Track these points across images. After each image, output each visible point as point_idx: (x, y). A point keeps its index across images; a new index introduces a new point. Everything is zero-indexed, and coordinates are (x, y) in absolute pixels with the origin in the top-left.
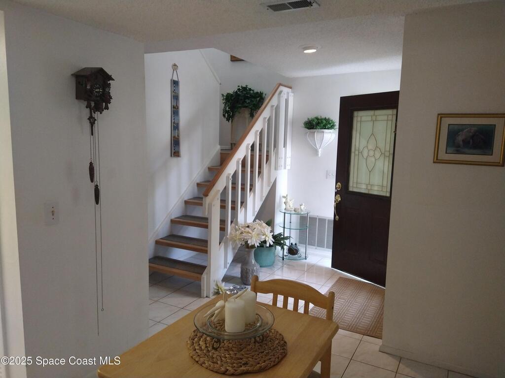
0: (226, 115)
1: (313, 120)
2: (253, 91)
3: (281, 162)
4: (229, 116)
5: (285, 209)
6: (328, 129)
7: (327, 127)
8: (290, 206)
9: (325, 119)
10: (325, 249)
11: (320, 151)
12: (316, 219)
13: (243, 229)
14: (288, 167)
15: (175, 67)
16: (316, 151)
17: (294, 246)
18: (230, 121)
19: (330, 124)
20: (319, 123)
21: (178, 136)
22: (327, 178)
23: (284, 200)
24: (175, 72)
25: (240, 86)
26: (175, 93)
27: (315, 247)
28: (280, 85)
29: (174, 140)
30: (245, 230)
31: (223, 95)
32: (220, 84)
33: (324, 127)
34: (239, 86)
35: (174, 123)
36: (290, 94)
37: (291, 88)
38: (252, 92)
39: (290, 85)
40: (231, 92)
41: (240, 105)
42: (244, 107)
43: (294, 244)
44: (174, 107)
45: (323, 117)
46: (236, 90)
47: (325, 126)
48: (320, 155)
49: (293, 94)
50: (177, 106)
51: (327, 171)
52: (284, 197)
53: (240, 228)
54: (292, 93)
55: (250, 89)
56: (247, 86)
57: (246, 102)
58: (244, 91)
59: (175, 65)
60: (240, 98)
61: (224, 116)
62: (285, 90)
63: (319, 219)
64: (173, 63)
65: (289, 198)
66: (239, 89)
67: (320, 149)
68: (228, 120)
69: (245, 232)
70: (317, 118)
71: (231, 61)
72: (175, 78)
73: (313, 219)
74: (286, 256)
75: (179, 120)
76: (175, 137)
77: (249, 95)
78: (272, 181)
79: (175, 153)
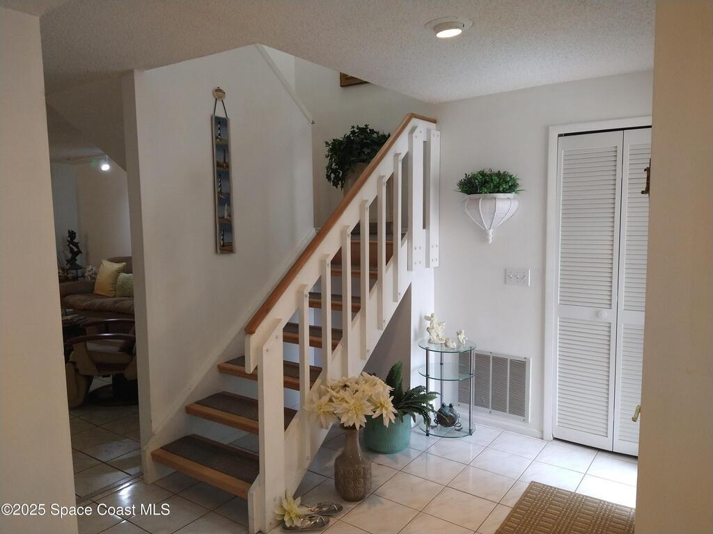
0: (333, 176)
1: (474, 177)
2: (377, 133)
3: (419, 255)
4: (337, 178)
5: (430, 341)
6: (504, 192)
7: (501, 189)
8: (438, 336)
9: (499, 174)
10: (507, 414)
11: (491, 232)
12: (488, 357)
13: (334, 393)
14: (435, 264)
15: (219, 93)
16: (483, 234)
17: (447, 411)
18: (339, 186)
19: (507, 182)
20: (486, 182)
21: (230, 216)
22: (505, 283)
23: (428, 324)
24: (219, 103)
25: (356, 126)
26: (221, 140)
27: (488, 410)
28: (413, 116)
29: (220, 224)
30: (338, 395)
31: (327, 143)
32: (313, 123)
33: (497, 189)
34: (353, 127)
35: (220, 193)
36: (433, 132)
37: (434, 121)
38: (375, 135)
39: (432, 116)
40: (340, 137)
41: (354, 158)
42: (361, 161)
43: (447, 404)
44: (219, 165)
45: (495, 170)
46: (349, 133)
47: (498, 187)
48: (491, 241)
49: (439, 133)
50: (225, 162)
51: (506, 270)
52: (427, 318)
53: (330, 390)
54: (437, 130)
55: (372, 132)
56: (366, 126)
57: (364, 152)
58: (362, 134)
59: (218, 90)
60: (355, 146)
61: (328, 177)
62: (422, 126)
63: (494, 358)
64: (216, 86)
65: (435, 320)
66: (353, 132)
67: (491, 231)
68: (335, 184)
69: (336, 398)
70: (482, 174)
71: (341, 86)
72: (220, 114)
73: (483, 358)
74: (433, 427)
75: (230, 188)
76: (223, 218)
77: (368, 141)
78: (402, 291)
79: (223, 246)
